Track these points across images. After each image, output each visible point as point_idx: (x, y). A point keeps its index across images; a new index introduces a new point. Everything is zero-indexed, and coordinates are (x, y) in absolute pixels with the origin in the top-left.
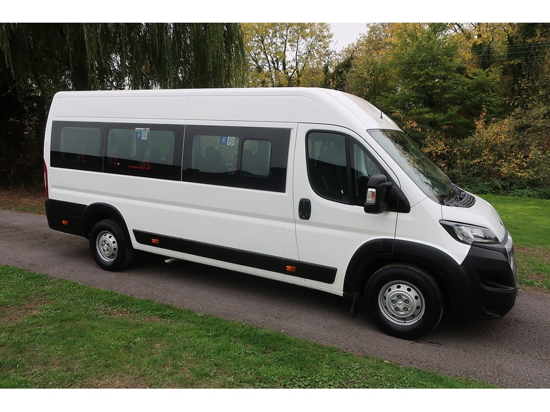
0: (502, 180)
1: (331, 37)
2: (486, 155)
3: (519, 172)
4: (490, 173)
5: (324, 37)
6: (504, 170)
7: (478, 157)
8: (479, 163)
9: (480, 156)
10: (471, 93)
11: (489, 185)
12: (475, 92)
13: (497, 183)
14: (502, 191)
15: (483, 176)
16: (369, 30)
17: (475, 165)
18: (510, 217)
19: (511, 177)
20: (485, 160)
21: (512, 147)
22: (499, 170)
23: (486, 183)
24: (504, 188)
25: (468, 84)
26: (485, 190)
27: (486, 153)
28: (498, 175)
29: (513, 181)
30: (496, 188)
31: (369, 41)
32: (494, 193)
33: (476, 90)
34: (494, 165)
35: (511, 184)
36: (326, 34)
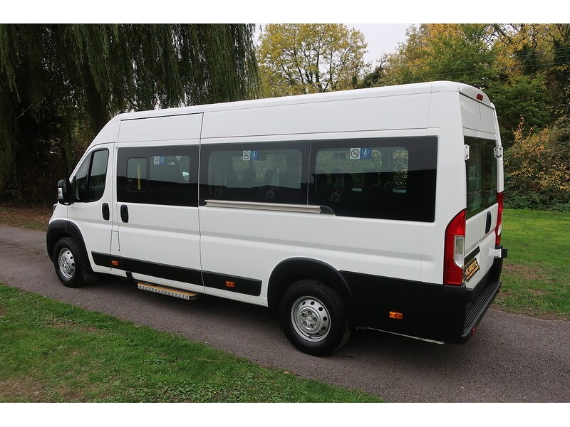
0: (541, 193)
1: (365, 47)
2: (525, 167)
3: (561, 184)
4: (529, 187)
5: (359, 47)
6: (544, 183)
7: (516, 170)
8: (518, 175)
9: (519, 168)
10: (511, 102)
11: (526, 200)
12: (516, 100)
13: (535, 196)
14: (540, 206)
15: (521, 189)
16: (409, 38)
17: (512, 178)
18: (530, 233)
19: (551, 190)
20: (523, 173)
21: (554, 158)
22: (538, 183)
23: (524, 197)
24: (543, 202)
25: (508, 92)
26: (522, 204)
27: (525, 165)
28: (538, 188)
29: (553, 194)
30: (534, 202)
31: (410, 50)
32: (531, 208)
33: (517, 98)
34: (534, 177)
35: (551, 198)
36: (360, 44)
